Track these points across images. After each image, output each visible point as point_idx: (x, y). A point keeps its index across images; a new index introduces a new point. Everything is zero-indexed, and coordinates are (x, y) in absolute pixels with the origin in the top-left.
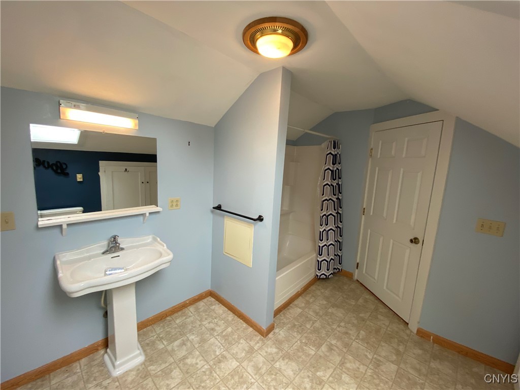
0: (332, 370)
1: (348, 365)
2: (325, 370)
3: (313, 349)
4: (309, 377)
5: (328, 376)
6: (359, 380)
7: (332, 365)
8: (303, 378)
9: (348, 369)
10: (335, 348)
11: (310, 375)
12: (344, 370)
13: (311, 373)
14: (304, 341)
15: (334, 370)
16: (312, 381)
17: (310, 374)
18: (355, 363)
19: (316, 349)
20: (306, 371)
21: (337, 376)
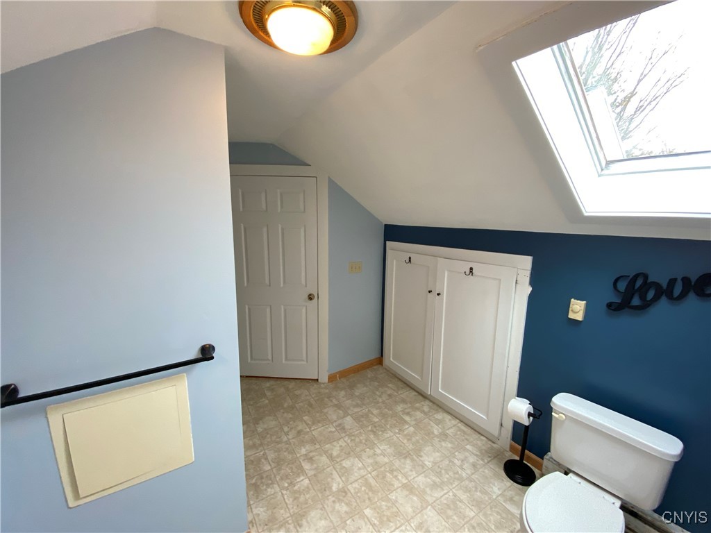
0: (334, 472)
1: (335, 453)
2: (333, 479)
3: (302, 478)
4: (334, 502)
5: (340, 480)
6: (352, 453)
7: (329, 469)
8: (334, 509)
9: (338, 456)
10: (311, 454)
11: (334, 499)
12: (338, 460)
13: (330, 497)
14: (286, 485)
15: (335, 469)
16: (340, 501)
17: (331, 499)
18: (335, 446)
19: (303, 475)
20: (327, 502)
21: (343, 471)
